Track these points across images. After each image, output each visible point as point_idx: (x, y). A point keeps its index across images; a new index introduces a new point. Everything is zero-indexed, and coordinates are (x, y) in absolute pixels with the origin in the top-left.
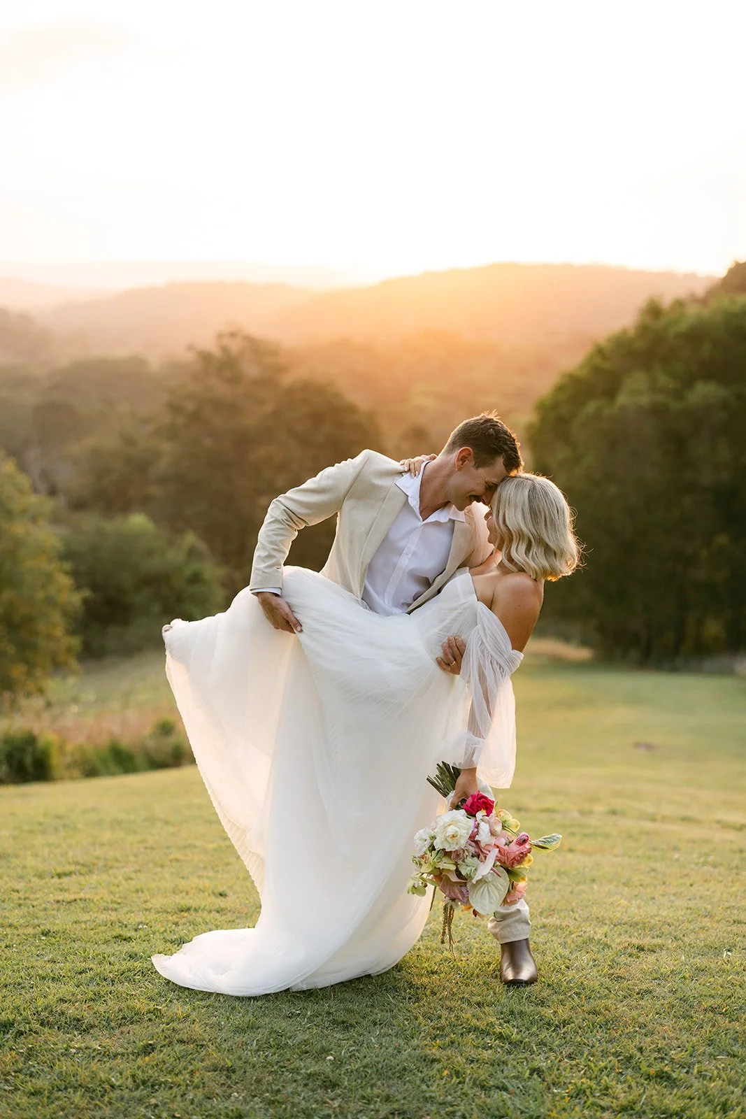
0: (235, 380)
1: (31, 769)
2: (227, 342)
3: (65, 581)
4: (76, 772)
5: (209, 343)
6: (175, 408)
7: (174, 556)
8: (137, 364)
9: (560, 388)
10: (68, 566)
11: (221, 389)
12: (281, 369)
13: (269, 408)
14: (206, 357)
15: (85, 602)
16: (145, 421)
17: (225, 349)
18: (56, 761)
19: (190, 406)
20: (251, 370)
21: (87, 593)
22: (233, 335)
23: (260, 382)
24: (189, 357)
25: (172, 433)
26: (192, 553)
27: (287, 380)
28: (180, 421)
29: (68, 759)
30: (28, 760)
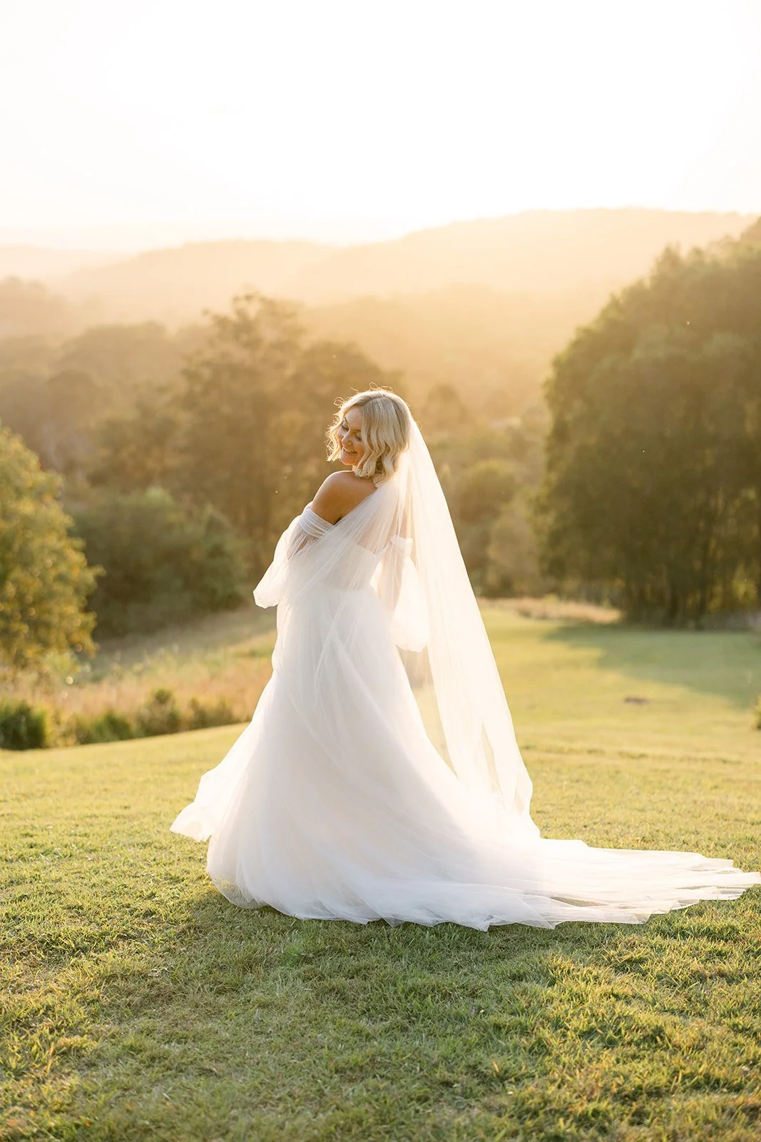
0: (253, 344)
1: (26, 738)
2: (243, 304)
3: (77, 558)
4: (71, 740)
5: (225, 308)
6: (190, 375)
7: (194, 530)
8: (154, 329)
9: (576, 344)
10: (79, 543)
11: (239, 354)
12: (299, 331)
13: (289, 371)
14: (221, 322)
15: (99, 579)
16: (162, 390)
17: (241, 313)
18: (50, 730)
19: (206, 373)
20: (269, 334)
21: (99, 570)
22: (248, 298)
23: (279, 346)
24: (206, 322)
25: (189, 402)
26: (213, 525)
27: (306, 342)
28: (198, 388)
29: (63, 728)
30: (23, 729)
